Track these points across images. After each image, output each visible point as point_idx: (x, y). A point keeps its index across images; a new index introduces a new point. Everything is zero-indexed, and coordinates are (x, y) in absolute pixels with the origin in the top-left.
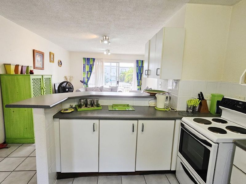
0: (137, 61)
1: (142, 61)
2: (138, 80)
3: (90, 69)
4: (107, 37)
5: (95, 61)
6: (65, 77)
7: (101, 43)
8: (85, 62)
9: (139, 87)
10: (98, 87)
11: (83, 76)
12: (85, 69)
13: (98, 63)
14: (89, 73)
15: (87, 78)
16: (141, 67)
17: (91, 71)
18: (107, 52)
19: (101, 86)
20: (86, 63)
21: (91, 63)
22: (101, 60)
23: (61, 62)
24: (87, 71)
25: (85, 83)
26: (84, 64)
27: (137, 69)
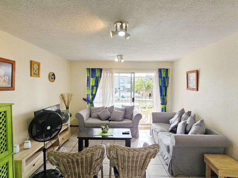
0: (160, 70)
1: (167, 70)
2: (161, 95)
3: (95, 82)
4: (124, 25)
5: (102, 72)
6: (62, 95)
7: (112, 37)
8: (90, 73)
9: (163, 106)
10: (106, 108)
11: (86, 92)
12: (90, 84)
13: (106, 74)
14: (95, 88)
15: (92, 95)
16: (165, 78)
17: (97, 85)
18: (119, 59)
19: (110, 105)
20: (90, 75)
21: (98, 74)
22: (110, 70)
23: (53, 75)
24: (91, 86)
25: (89, 102)
26: (87, 77)
27: (159, 81)
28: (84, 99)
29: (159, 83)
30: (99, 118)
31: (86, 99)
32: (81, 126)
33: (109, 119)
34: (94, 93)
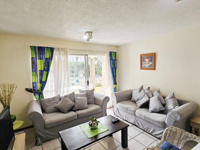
1: (115, 53)
3: (45, 65)
8: (36, 53)
12: (36, 68)
14: (45, 73)
16: (115, 60)
17: (48, 69)
20: (36, 55)
24: (39, 70)
25: (37, 93)
26: (32, 58)
27: (111, 63)
28: (27, 90)
29: (111, 65)
30: (58, 110)
31: (32, 89)
32: (39, 129)
33: (74, 109)
34: (44, 80)
